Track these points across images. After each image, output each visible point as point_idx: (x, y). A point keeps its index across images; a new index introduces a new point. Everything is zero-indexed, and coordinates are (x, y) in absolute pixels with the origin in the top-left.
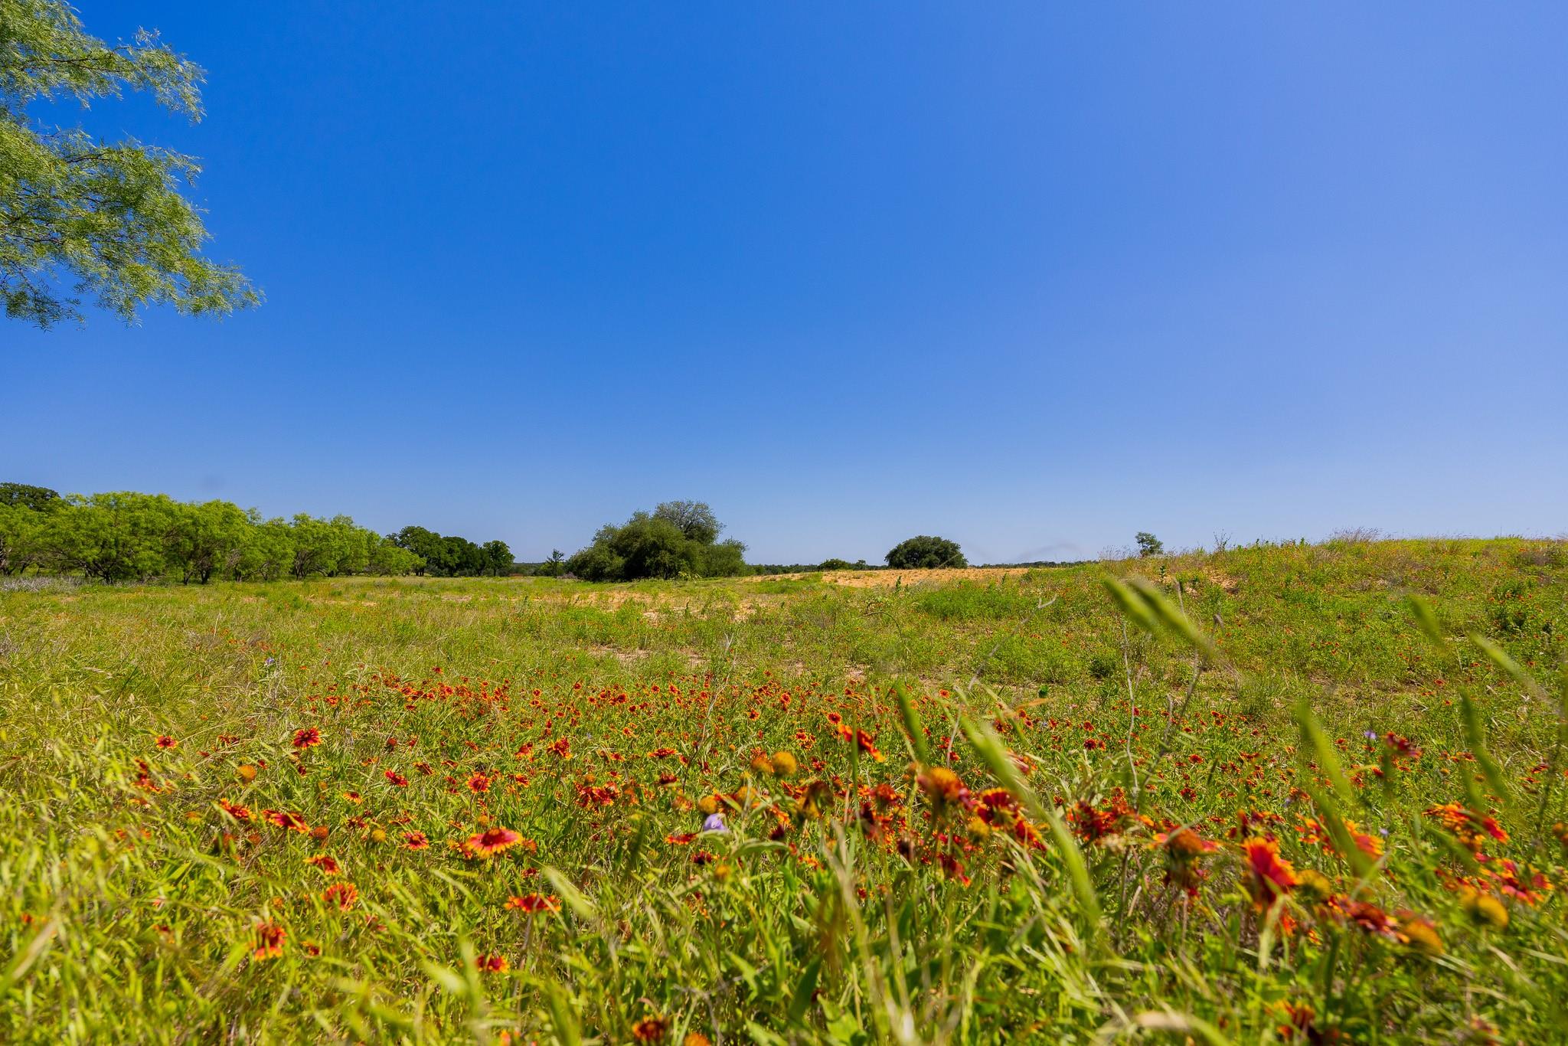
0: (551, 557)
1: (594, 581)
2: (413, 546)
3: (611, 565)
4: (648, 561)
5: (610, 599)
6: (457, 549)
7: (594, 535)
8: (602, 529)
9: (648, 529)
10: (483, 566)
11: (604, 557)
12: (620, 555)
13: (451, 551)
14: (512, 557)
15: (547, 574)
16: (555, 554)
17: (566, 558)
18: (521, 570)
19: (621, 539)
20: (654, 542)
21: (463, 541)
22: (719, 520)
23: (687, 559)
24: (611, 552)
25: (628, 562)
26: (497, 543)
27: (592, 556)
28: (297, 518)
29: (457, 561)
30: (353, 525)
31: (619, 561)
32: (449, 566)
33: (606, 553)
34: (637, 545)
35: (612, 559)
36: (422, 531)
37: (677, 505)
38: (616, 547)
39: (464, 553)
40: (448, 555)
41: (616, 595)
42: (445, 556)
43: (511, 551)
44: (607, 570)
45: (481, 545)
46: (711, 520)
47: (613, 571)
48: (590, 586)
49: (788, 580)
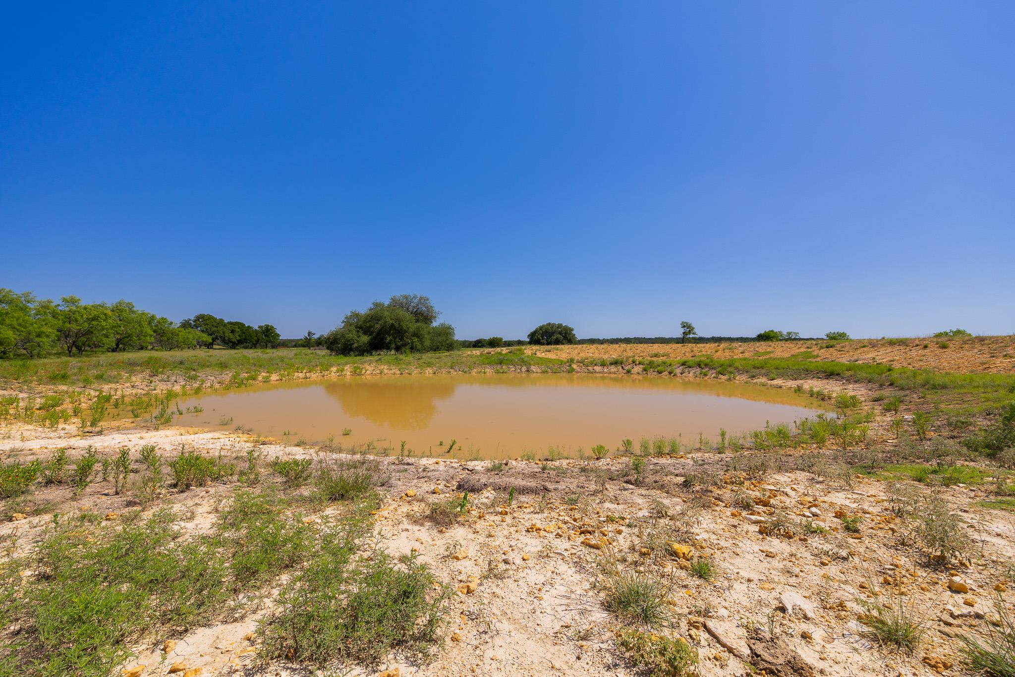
0: (307, 335)
1: (345, 355)
2: (203, 328)
3: (358, 342)
4: (388, 339)
5: (363, 371)
6: (238, 330)
7: (343, 318)
8: (349, 314)
9: (386, 314)
10: (258, 341)
11: (352, 335)
12: (365, 333)
13: (233, 332)
14: (278, 335)
15: (304, 346)
16: (309, 333)
17: (316, 336)
18: (285, 344)
19: (365, 321)
20: (393, 324)
21: (243, 325)
22: (437, 308)
23: (418, 337)
24: (358, 331)
25: (371, 339)
26: (268, 326)
27: (343, 336)
28: (65, 300)
29: (238, 338)
30: (135, 309)
31: (365, 339)
32: (231, 342)
33: (354, 332)
34: (378, 326)
35: (359, 337)
36: (210, 317)
37: (406, 297)
38: (361, 328)
39: (244, 333)
40: (231, 334)
41: (368, 367)
42: (228, 334)
43: (277, 331)
44: (355, 345)
45: (256, 327)
46: (429, 308)
47: (360, 346)
48: (343, 359)
49: (500, 353)
